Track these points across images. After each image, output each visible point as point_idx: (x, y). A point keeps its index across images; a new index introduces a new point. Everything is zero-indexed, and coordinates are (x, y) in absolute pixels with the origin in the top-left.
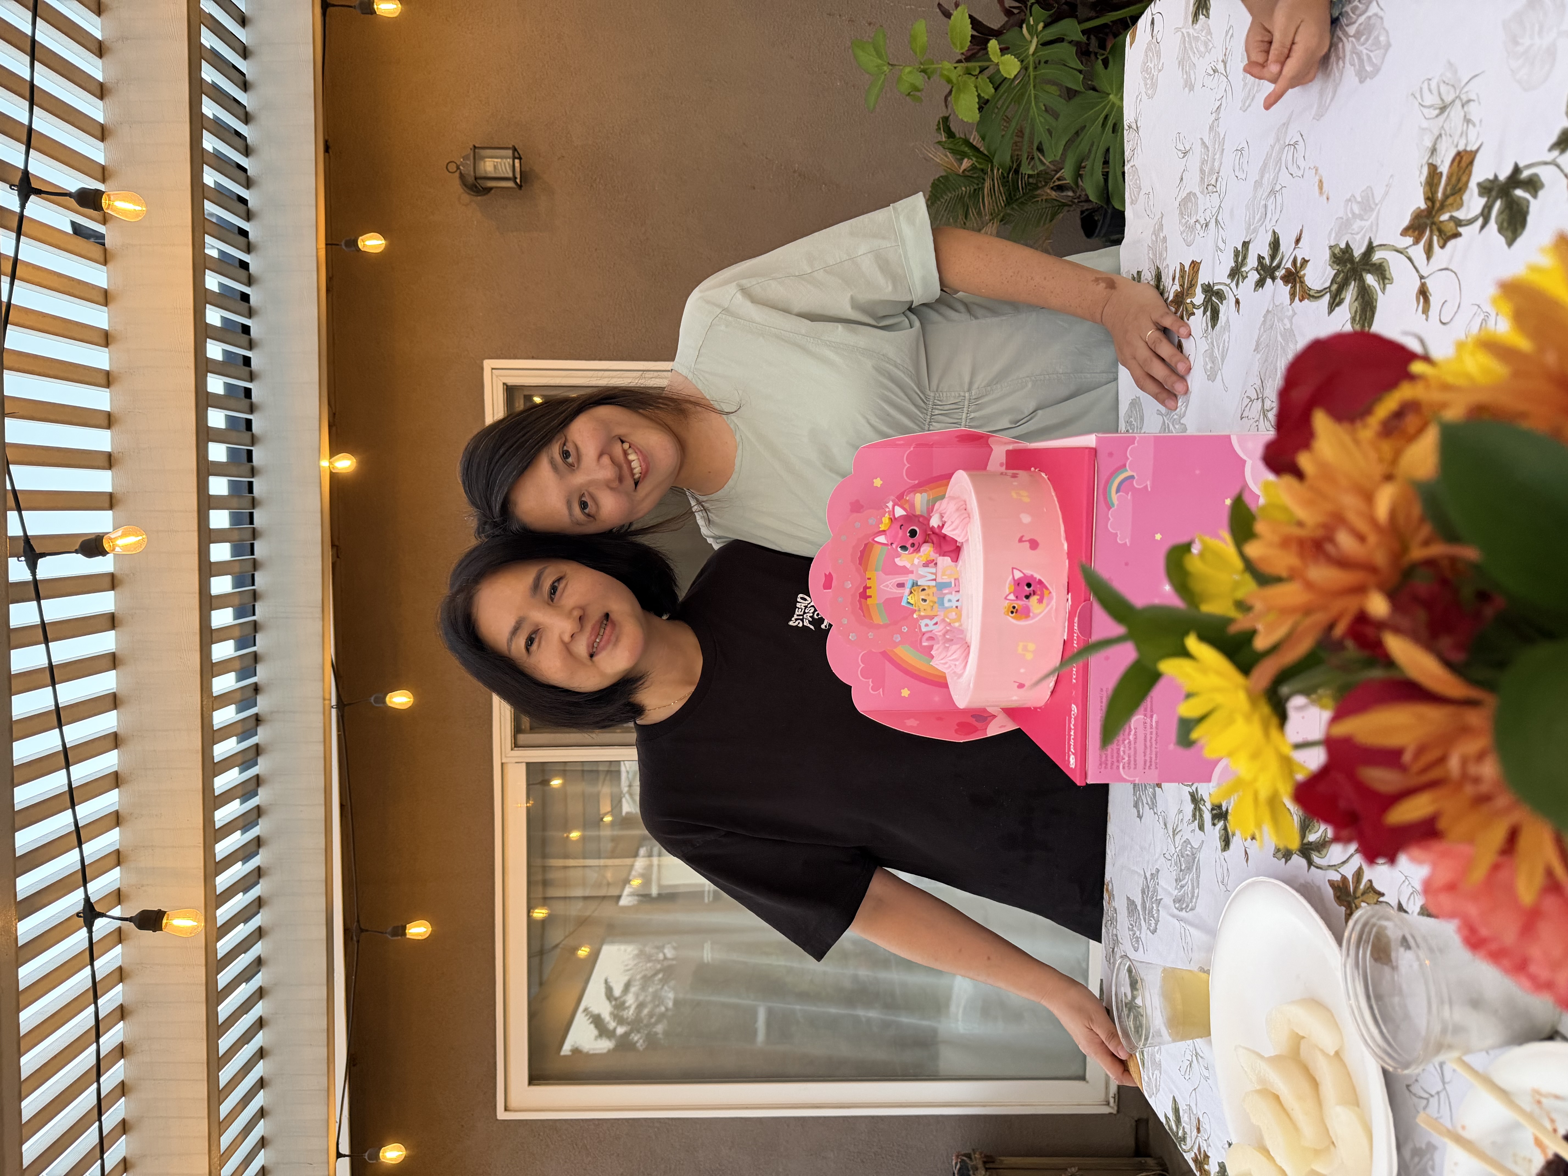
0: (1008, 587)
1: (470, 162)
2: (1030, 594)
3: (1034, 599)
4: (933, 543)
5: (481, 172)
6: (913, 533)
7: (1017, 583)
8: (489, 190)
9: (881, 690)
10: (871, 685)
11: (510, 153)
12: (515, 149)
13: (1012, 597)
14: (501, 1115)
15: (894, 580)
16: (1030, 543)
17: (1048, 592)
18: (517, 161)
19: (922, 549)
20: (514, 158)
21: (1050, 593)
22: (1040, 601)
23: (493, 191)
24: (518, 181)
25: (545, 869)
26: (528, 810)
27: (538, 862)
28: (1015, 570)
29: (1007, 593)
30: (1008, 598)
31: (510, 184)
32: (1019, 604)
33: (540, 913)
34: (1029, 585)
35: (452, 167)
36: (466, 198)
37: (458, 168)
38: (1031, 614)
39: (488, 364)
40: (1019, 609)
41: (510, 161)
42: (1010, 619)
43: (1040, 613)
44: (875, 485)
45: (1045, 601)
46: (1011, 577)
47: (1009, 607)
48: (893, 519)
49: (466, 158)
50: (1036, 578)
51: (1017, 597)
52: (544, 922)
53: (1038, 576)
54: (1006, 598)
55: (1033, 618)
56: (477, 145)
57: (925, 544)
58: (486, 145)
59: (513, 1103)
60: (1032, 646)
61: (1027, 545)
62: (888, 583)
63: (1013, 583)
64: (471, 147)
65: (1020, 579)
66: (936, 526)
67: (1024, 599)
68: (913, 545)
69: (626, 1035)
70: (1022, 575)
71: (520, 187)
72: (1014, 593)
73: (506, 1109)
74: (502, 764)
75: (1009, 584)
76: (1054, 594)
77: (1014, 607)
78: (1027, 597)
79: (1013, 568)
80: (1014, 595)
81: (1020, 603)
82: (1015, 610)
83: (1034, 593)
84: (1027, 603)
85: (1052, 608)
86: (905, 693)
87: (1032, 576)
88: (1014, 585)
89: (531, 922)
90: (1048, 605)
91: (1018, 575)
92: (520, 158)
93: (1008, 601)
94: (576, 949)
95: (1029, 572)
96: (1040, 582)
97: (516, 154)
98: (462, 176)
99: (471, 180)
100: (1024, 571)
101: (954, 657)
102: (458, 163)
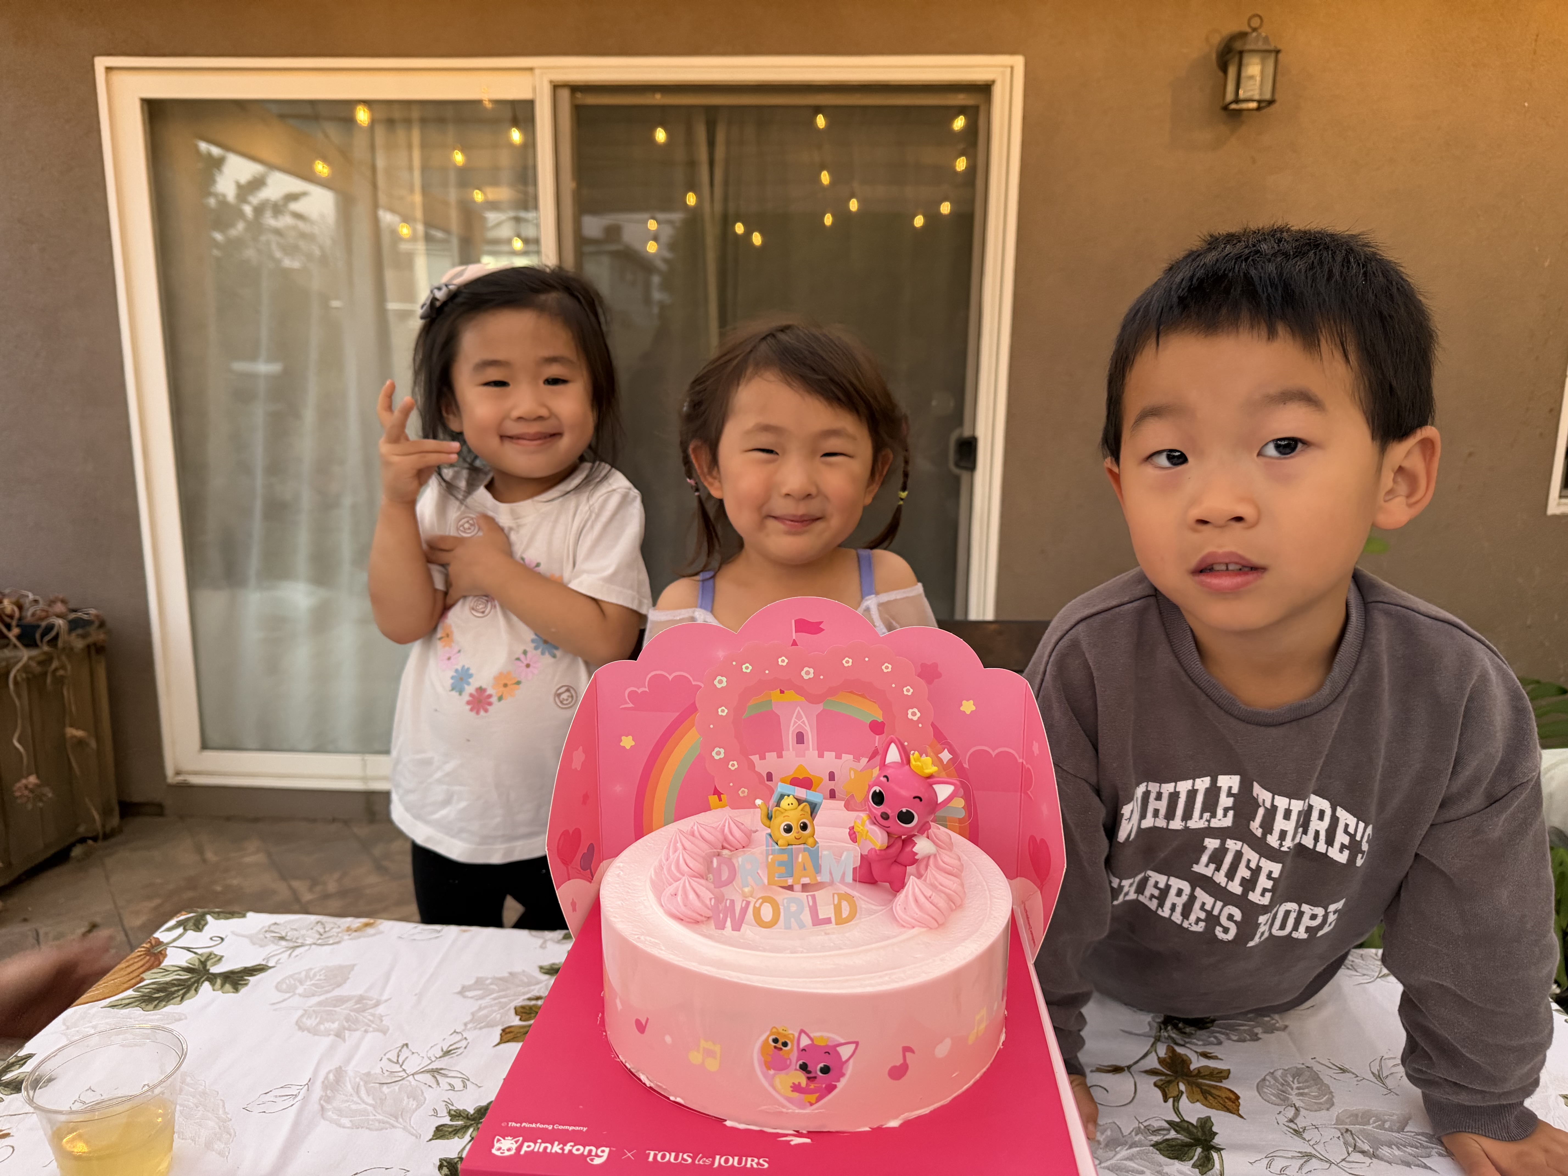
0: (823, 1035)
1: (1260, 46)
2: (809, 1072)
3: (801, 1079)
4: (888, 847)
5: (1246, 59)
6: (906, 817)
7: (831, 1051)
8: (1224, 68)
9: (631, 705)
10: (639, 691)
11: (1268, 96)
12: (1271, 102)
13: (805, 1042)
14: (101, 63)
15: (808, 728)
16: (901, 1065)
17: (813, 1101)
18: (1253, 105)
19: (875, 828)
20: (1259, 102)
21: (811, 1104)
22: (796, 1088)
23: (1221, 74)
24: (1233, 106)
25: (408, 122)
26: (479, 102)
27: (415, 114)
28: (853, 1046)
29: (812, 1035)
30: (803, 1036)
31: (1230, 96)
32: (792, 1053)
33: (362, 116)
34: (826, 1070)
35: (1256, 23)
36: (1216, 40)
37: (1254, 30)
38: (772, 1072)
39: (1018, 62)
40: (781, 1052)
41: (1257, 97)
42: (764, 1036)
43: (774, 1088)
44: (964, 702)
45: (796, 1095)
46: (843, 1041)
47: (785, 1036)
48: (930, 780)
49: (1266, 40)
50: (838, 1081)
51: (804, 1050)
52: (349, 121)
53: (841, 1085)
54: (802, 1031)
55: (765, 1076)
56: (1280, 56)
57: (886, 835)
58: (1279, 67)
59: (116, 77)
60: (713, 1065)
61: (899, 1062)
62: (804, 719)
63: (831, 1044)
64: (1279, 47)
65: (838, 1055)
66: (915, 849)
67: (801, 1062)
68: (885, 816)
69: (241, 215)
70: (844, 1058)
71: (1225, 108)
72: (813, 1047)
73: (109, 69)
74: (531, 69)
75: (828, 1038)
76: (808, 1110)
77: (785, 1044)
78: (804, 1067)
79: (857, 1043)
80: (807, 1046)
81: (794, 1056)
82: (779, 1045)
83: (811, 1079)
84: (793, 1066)
85: (784, 1106)
86: (627, 742)
87: (843, 1075)
88: (827, 1046)
89: (351, 104)
90: (789, 1100)
91: (845, 1052)
92: (1258, 109)
93: (796, 1035)
94: (325, 159)
95: (849, 1070)
96: (831, 1088)
97: (1265, 104)
98: (1243, 35)
99: (1238, 45)
100: (851, 1061)
101: (692, 896)
102: (1260, 31)
